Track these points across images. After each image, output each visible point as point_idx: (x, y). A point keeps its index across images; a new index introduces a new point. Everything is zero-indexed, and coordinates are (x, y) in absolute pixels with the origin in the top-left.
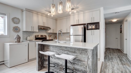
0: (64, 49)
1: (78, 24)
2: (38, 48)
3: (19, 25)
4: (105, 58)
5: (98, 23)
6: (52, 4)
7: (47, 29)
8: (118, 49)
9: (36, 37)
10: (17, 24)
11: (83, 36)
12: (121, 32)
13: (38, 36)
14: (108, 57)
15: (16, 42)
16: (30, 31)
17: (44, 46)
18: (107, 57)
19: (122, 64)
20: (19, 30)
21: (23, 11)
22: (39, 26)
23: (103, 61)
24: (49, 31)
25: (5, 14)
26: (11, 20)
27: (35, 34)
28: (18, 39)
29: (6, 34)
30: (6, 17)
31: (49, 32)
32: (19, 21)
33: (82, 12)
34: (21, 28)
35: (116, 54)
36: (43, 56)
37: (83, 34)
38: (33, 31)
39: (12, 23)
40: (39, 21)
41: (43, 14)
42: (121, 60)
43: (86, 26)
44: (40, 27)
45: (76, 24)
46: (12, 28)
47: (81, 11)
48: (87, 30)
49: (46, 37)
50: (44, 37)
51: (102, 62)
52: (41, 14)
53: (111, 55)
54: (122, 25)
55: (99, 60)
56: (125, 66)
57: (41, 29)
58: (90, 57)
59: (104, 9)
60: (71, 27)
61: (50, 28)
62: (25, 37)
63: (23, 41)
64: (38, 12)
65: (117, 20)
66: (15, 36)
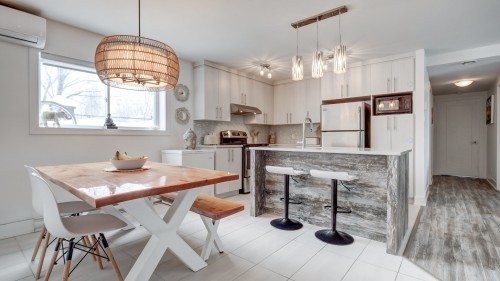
0: (325, 161)
1: (345, 97)
2: (256, 160)
3: (187, 105)
4: (429, 199)
5: (410, 94)
6: (297, 57)
7: (252, 114)
8: (478, 180)
9: (223, 137)
10: (183, 101)
11: (363, 133)
12: (488, 121)
13: (227, 135)
14: (442, 196)
15: (188, 148)
16: (214, 119)
17: (265, 156)
18: (438, 197)
19: (482, 212)
22: (232, 106)
23: (425, 205)
24: (257, 120)
27: (220, 129)
28: (192, 140)
31: (254, 121)
32: (188, 93)
33: (359, 64)
34: (191, 111)
35: (468, 191)
37: (363, 128)
38: (219, 119)
40: (233, 90)
41: (240, 71)
42: (479, 205)
43: (371, 103)
44: (235, 109)
45: (340, 97)
46: (174, 113)
47: (357, 60)
48: (375, 114)
49: (244, 137)
50: (241, 136)
51: (422, 207)
52: (236, 72)
53: (450, 193)
54: (490, 98)
55: (412, 204)
56: (488, 216)
57: (238, 113)
58: (393, 172)
59: (428, 53)
60: (324, 107)
61: (259, 112)
62: (200, 137)
63: (198, 147)
64: (230, 67)
65: (474, 83)
66: (186, 134)
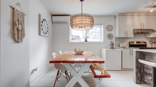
2: (136, 56)
3: (112, 32)
7: (148, 33)
9: (131, 44)
10: (110, 31)
13: (133, 43)
15: (110, 48)
17: (144, 54)
20: (112, 37)
21: (115, 18)
22: (134, 30)
24: (152, 35)
25: (101, 24)
26: (106, 28)
28: (112, 45)
29: (102, 41)
30: (102, 26)
32: (112, 28)
34: (113, 34)
36: (143, 68)
38: (126, 37)
39: (106, 30)
44: (136, 31)
46: (106, 36)
49: (145, 44)
50: (142, 44)
57: (138, 33)
61: (154, 31)
62: (118, 44)
63: (115, 48)
64: (133, 13)
66: (109, 43)
